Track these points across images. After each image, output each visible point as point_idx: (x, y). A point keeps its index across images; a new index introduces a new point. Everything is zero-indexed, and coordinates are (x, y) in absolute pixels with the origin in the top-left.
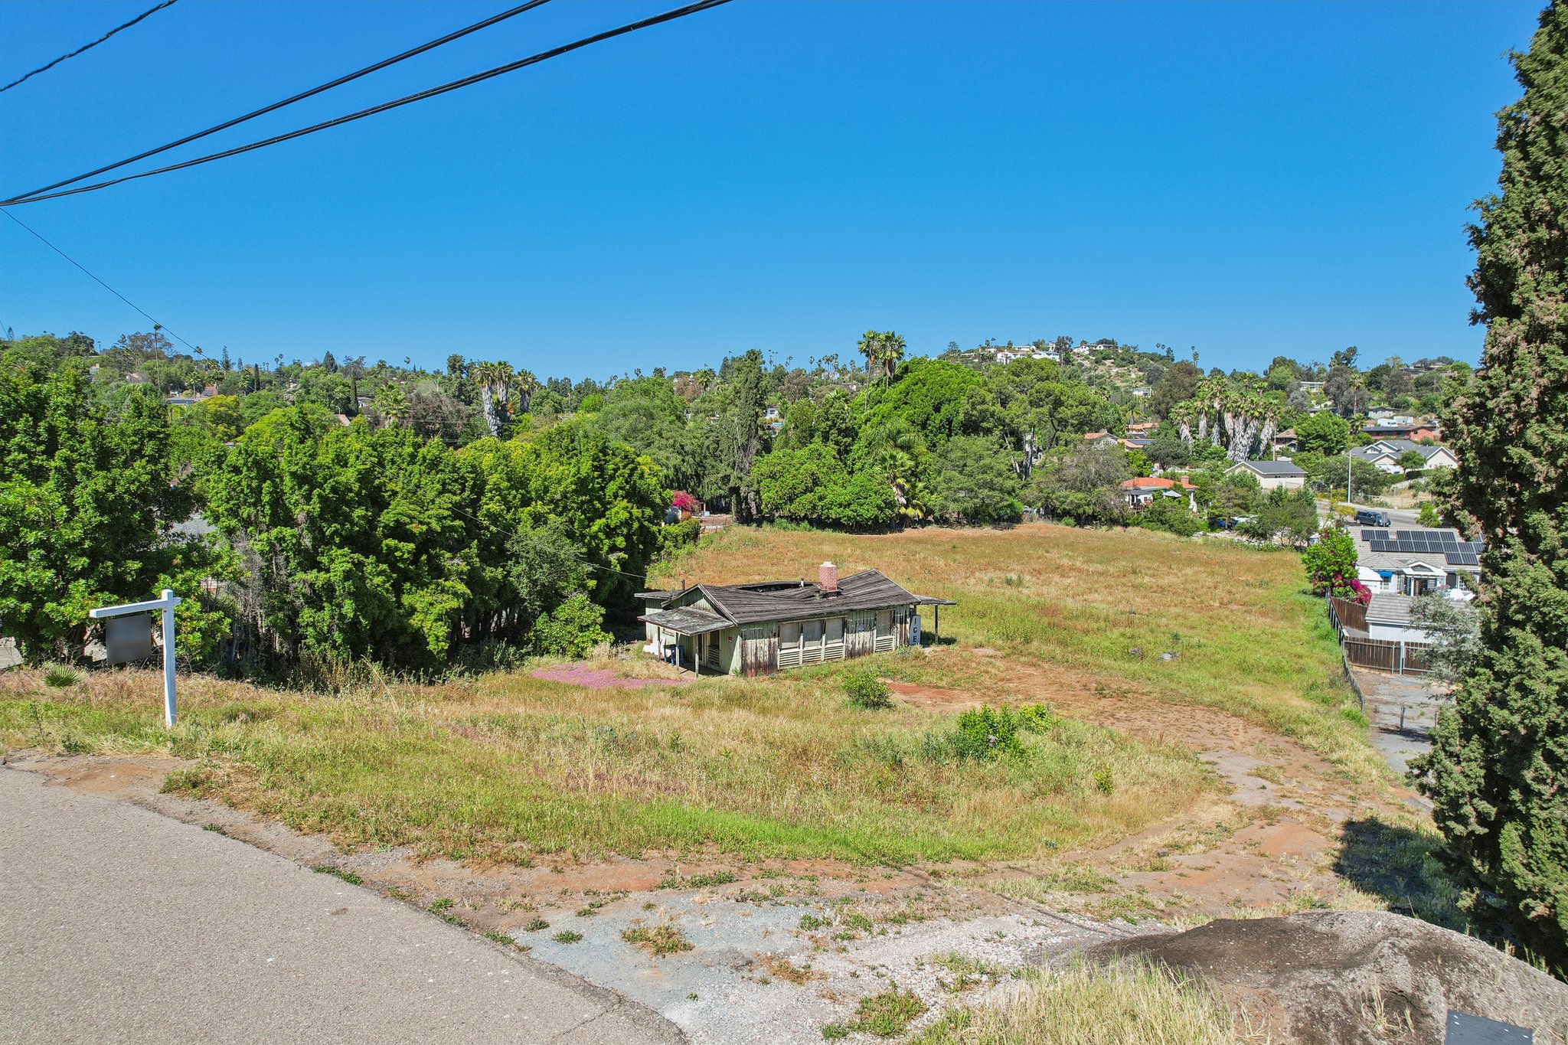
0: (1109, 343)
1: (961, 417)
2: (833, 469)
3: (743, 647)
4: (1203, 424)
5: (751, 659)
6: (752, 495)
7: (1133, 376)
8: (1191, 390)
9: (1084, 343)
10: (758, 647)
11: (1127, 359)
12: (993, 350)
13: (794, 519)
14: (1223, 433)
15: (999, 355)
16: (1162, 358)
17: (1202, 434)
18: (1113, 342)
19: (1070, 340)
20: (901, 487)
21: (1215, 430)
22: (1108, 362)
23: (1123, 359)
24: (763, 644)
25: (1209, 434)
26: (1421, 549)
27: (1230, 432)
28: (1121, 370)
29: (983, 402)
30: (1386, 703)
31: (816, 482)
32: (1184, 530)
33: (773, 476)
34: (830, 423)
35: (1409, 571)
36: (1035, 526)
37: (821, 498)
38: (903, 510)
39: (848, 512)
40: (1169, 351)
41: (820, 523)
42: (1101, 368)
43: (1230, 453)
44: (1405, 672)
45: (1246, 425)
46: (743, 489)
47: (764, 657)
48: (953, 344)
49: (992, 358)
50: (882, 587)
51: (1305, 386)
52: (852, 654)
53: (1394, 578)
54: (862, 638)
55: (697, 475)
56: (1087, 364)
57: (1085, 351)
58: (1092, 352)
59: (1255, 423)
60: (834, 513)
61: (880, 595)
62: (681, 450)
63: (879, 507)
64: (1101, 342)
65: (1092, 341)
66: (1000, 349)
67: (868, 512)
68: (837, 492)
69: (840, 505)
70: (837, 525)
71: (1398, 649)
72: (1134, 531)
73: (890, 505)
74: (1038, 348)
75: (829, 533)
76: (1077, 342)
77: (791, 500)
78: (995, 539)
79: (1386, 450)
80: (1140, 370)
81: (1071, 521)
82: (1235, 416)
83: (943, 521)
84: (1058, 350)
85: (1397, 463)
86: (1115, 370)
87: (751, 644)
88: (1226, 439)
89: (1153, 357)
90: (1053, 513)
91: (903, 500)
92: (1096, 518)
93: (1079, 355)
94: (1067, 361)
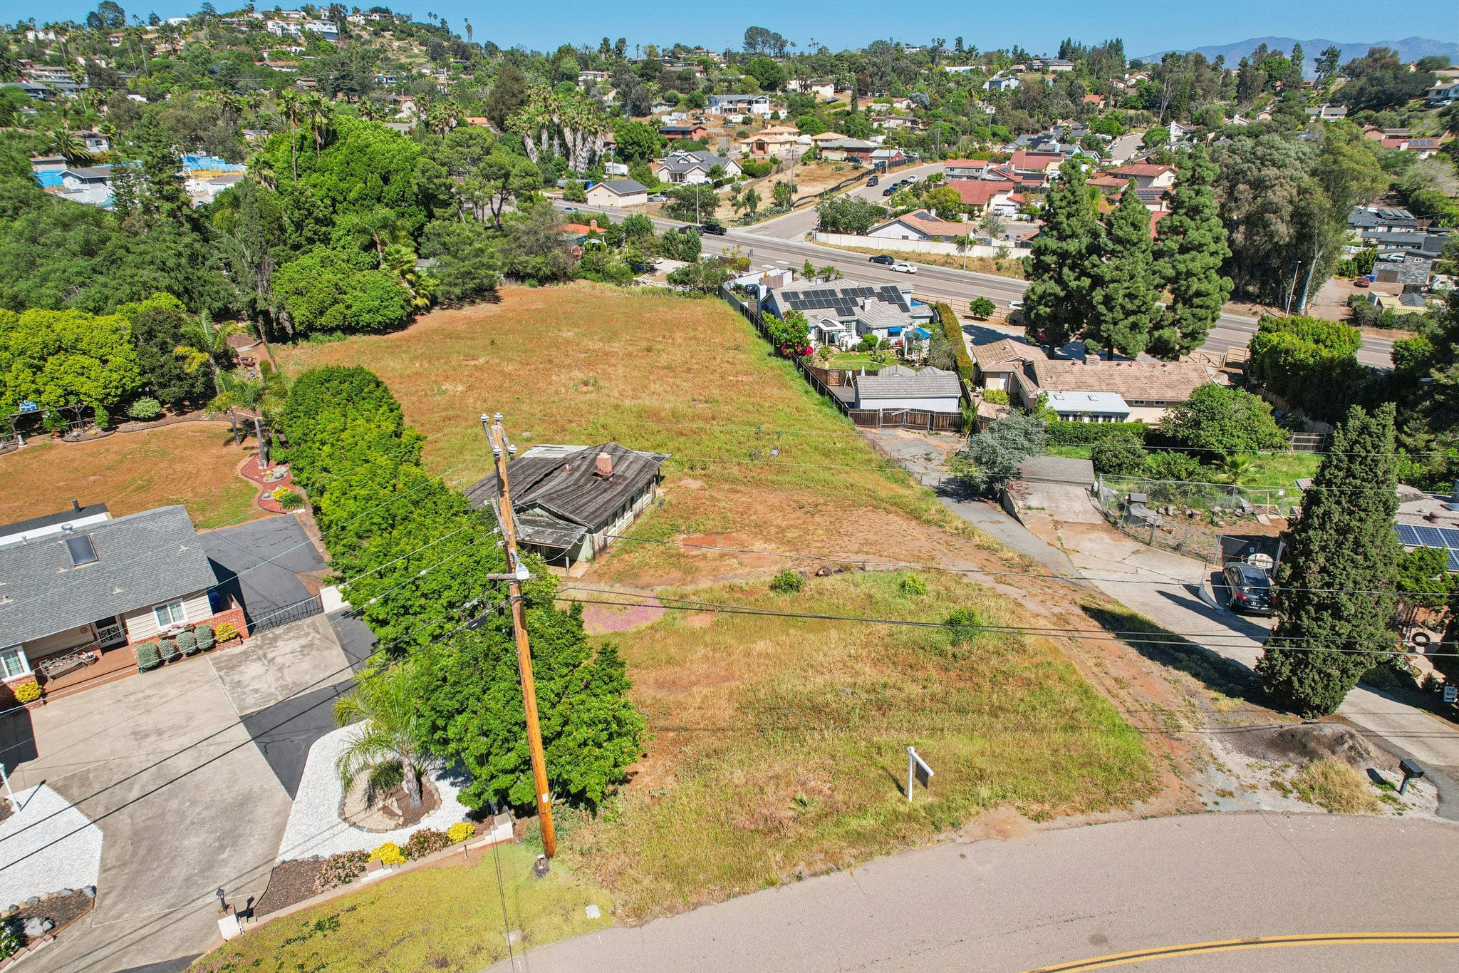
0: (385, 12)
3: (593, 541)
4: (545, 136)
5: (597, 548)
6: (284, 315)
7: (416, 51)
8: (520, 96)
9: (357, 11)
10: (599, 537)
11: (406, 31)
12: (260, 17)
13: (329, 331)
14: (563, 145)
16: (437, 30)
17: (545, 147)
18: (387, 11)
19: (344, 8)
20: (410, 282)
21: (556, 142)
22: (387, 34)
23: (402, 32)
24: (601, 534)
25: (551, 146)
27: (570, 145)
28: (402, 44)
32: (620, 280)
37: (349, 307)
38: (414, 302)
39: (377, 317)
40: (443, 22)
42: (381, 40)
43: (572, 163)
44: (883, 427)
45: (584, 140)
46: (272, 310)
47: (602, 542)
49: (261, 26)
52: (635, 517)
56: (365, 35)
57: (361, 20)
58: (368, 22)
59: (590, 138)
60: (366, 318)
61: (637, 467)
63: (402, 307)
64: (375, 10)
65: (365, 8)
66: (268, 16)
67: (393, 312)
69: (368, 311)
70: (368, 329)
71: (879, 413)
73: (406, 301)
74: (308, 14)
75: (361, 337)
76: (350, 10)
77: (322, 313)
79: (693, 160)
80: (421, 44)
81: (535, 282)
82: (575, 131)
83: (446, 305)
84: (331, 19)
85: (708, 175)
86: (396, 44)
87: (596, 537)
88: (566, 153)
89: (429, 28)
90: (516, 275)
91: (413, 292)
92: (553, 278)
93: (355, 25)
94: (344, 32)
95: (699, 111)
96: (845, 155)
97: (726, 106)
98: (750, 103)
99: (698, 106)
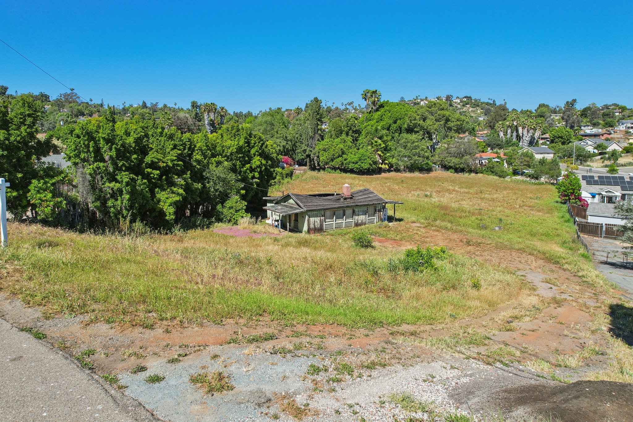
0: (469, 98)
1: (406, 126)
2: (350, 147)
3: (309, 221)
4: (509, 131)
5: (312, 226)
6: (316, 158)
7: (479, 112)
8: (504, 117)
9: (458, 98)
10: (315, 221)
11: (476, 104)
13: (335, 169)
14: (518, 136)
15: (422, 103)
16: (491, 104)
17: (509, 136)
19: (452, 96)
20: (380, 156)
21: (515, 134)
22: (468, 106)
23: (474, 104)
24: (317, 220)
25: (512, 136)
26: (609, 184)
27: (521, 135)
28: (473, 109)
29: (415, 120)
30: (598, 251)
31: (343, 153)
32: (502, 175)
33: (324, 150)
34: (349, 128)
35: (604, 193)
36: (439, 173)
37: (345, 160)
38: (380, 166)
39: (356, 166)
40: (494, 101)
41: (345, 171)
42: (465, 108)
43: (521, 144)
44: (605, 237)
45: (528, 132)
46: (312, 155)
47: (318, 225)
48: (402, 98)
49: (418, 104)
50: (370, 196)
51: (553, 116)
52: (357, 225)
53: (597, 196)
54: (361, 218)
55: (293, 150)
56: (459, 106)
57: (458, 101)
58: (461, 101)
59: (531, 131)
60: (351, 166)
61: (369, 199)
63: (370, 164)
64: (465, 97)
65: (461, 97)
66: (422, 100)
67: (366, 166)
68: (352, 157)
69: (353, 163)
70: (352, 171)
71: (602, 227)
72: (480, 175)
73: (375, 163)
75: (348, 175)
76: (455, 97)
77: (332, 160)
78: (420, 178)
80: (482, 109)
81: (453, 171)
82: (524, 128)
83: (397, 170)
85: (595, 148)
86: (471, 109)
87: (312, 219)
88: (519, 138)
89: (487, 104)
90: (445, 167)
91: (381, 161)
92: (462, 170)
93: (456, 103)
95: (611, 128)
99: (612, 126)
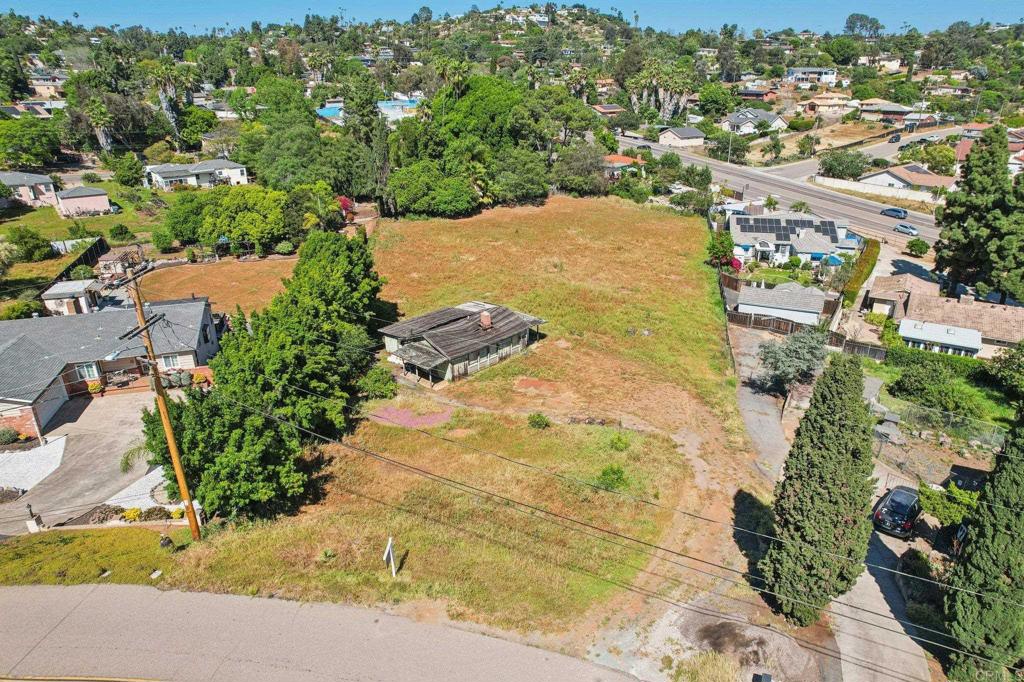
0: (581, 7)
2: (437, 178)
3: (452, 369)
4: (645, 94)
5: (456, 373)
6: (390, 201)
7: (597, 33)
8: (638, 66)
9: (564, 7)
10: (459, 367)
11: (593, 20)
12: (502, 12)
13: (417, 213)
14: (657, 101)
15: (508, 17)
16: (615, 19)
17: (644, 101)
18: (583, 7)
19: (555, 4)
20: (480, 186)
21: (653, 98)
22: (580, 22)
23: (590, 20)
24: (462, 365)
25: (649, 100)
26: (764, 230)
27: (662, 101)
28: (589, 28)
29: (523, 118)
30: (744, 355)
31: (429, 189)
32: (640, 197)
33: (402, 187)
35: (758, 247)
36: (558, 201)
37: (433, 199)
38: (481, 200)
39: (451, 207)
40: (620, 13)
41: (432, 213)
42: (575, 26)
43: (661, 114)
44: (754, 328)
45: (672, 97)
46: (385, 197)
47: (462, 371)
49: (502, 18)
50: (512, 319)
51: (703, 52)
52: (502, 359)
53: (751, 249)
54: (505, 350)
56: (566, 23)
57: (565, 13)
58: (570, 14)
59: (676, 96)
60: (442, 207)
61: (513, 325)
62: (336, 166)
63: (469, 202)
64: (575, 6)
65: (570, 5)
66: (508, 12)
67: (462, 206)
68: (442, 195)
69: (445, 203)
70: (443, 214)
71: (751, 317)
72: (612, 198)
73: (474, 199)
74: (533, 10)
75: (437, 221)
76: (559, 6)
77: (415, 202)
78: (536, 217)
79: (750, 116)
80: (601, 28)
81: (576, 194)
82: (666, 90)
83: (504, 202)
84: (547, 12)
85: (756, 127)
86: (585, 28)
87: (456, 366)
88: (659, 105)
89: (610, 18)
90: (565, 188)
91: (481, 194)
92: (593, 193)
93: (561, 16)
94: (553, 22)
95: (778, 79)
96: (881, 116)
97: (800, 76)
98: (820, 74)
99: (779, 76)
